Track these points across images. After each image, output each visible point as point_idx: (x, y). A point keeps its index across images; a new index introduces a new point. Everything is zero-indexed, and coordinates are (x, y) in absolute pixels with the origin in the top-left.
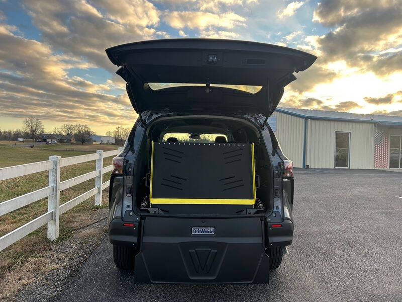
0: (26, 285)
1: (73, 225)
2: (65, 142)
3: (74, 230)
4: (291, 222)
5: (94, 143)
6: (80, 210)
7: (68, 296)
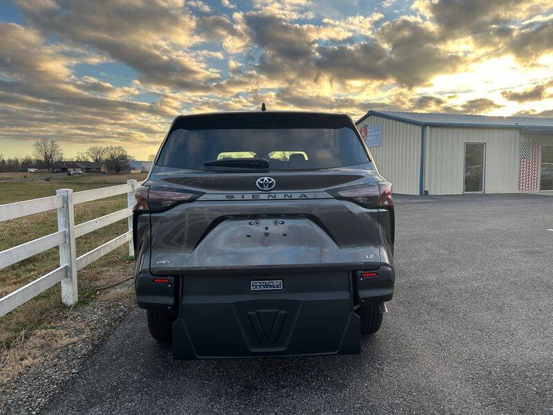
0: (30, 367)
1: (98, 283)
2: (93, 172)
3: (100, 290)
4: (390, 269)
5: (132, 171)
6: (109, 264)
7: (86, 379)
